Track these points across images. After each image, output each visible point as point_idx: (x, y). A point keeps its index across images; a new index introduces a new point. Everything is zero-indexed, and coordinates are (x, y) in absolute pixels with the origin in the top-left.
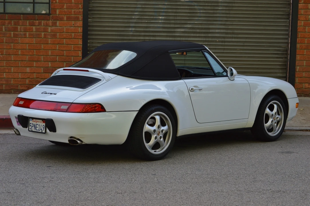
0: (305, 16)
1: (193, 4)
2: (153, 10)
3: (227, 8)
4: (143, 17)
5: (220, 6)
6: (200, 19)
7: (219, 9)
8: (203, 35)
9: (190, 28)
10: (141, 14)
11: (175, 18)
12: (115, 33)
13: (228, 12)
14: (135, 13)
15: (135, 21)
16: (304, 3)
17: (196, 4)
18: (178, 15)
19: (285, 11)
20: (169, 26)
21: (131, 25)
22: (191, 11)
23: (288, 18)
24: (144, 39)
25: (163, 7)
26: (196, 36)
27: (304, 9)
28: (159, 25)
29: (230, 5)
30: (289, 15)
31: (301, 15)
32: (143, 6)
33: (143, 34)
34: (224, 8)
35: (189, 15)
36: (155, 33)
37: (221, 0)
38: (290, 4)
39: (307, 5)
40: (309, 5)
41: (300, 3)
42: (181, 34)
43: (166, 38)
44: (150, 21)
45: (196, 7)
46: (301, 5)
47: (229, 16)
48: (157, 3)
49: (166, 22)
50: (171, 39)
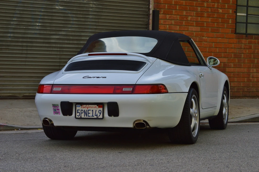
0: (164, 25)
1: (67, 12)
2: (30, 17)
3: (96, 17)
4: (21, 23)
5: (91, 15)
6: (73, 26)
7: (90, 17)
8: (75, 42)
9: (65, 35)
10: (19, 20)
11: (51, 25)
13: (97, 21)
14: (14, 19)
15: (14, 27)
16: (163, 14)
17: (69, 12)
18: (53, 22)
20: (45, 32)
21: (10, 31)
22: (65, 19)
23: (147, 28)
24: (22, 45)
25: (40, 14)
26: (70, 43)
27: (163, 19)
28: (36, 32)
29: (99, 14)
30: (148, 24)
31: (161, 25)
32: (22, 12)
33: (21, 40)
34: (94, 17)
35: (63, 22)
36: (32, 40)
37: (91, 9)
38: (148, 15)
39: (166, 16)
40: (167, 15)
41: (160, 13)
42: (56, 40)
43: (43, 44)
44: (28, 28)
45: (70, 15)
46: (161, 16)
47: (97, 24)
48: (34, 10)
49: (43, 28)
50: (47, 45)
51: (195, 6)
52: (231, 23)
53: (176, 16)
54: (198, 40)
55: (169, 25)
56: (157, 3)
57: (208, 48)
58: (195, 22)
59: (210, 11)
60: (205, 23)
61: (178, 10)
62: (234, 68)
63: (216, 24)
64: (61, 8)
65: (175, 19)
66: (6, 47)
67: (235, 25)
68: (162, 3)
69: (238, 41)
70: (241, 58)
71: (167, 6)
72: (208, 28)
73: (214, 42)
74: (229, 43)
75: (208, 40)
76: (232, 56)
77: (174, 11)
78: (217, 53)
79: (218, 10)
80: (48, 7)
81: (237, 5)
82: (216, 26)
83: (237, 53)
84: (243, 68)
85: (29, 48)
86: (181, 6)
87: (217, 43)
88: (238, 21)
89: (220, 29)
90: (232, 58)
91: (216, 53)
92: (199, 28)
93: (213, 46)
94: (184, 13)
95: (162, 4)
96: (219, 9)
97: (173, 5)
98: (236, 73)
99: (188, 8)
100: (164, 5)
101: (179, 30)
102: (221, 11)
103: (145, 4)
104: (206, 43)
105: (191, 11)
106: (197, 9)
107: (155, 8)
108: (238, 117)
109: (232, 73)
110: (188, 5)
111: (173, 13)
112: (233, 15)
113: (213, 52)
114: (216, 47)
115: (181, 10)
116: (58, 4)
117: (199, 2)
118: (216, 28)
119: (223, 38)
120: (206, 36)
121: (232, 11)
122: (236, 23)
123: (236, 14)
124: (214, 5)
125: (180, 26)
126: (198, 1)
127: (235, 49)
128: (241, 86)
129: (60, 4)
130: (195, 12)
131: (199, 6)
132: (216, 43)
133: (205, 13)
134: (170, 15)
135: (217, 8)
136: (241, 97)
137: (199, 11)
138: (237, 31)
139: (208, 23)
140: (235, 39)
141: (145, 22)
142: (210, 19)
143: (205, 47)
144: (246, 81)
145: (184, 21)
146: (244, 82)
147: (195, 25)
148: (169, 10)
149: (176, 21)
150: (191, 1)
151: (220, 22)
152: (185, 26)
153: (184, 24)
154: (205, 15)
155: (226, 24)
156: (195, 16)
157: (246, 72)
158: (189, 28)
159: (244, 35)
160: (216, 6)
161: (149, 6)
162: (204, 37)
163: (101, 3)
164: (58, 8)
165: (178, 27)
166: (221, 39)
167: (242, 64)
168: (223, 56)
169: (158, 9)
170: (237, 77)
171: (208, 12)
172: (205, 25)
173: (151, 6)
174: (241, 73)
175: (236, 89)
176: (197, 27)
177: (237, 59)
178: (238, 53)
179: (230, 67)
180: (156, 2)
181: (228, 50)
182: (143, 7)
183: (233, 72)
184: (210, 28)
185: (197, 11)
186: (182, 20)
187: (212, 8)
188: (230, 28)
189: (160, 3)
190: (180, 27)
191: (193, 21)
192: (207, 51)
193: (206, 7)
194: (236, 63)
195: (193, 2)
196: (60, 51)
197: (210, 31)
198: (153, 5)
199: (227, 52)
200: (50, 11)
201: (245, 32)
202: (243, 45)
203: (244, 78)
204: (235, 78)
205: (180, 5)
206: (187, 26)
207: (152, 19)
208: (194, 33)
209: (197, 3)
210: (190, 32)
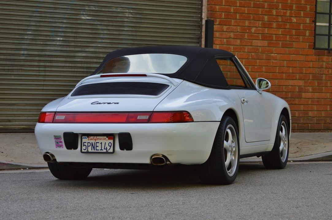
0: (220, 39)
1: (95, 23)
2: (49, 29)
3: (134, 29)
4: (37, 38)
5: (126, 26)
6: (104, 41)
7: (125, 29)
9: (92, 52)
10: (35, 33)
11: (76, 40)
12: (3, 56)
13: (134, 34)
14: (28, 33)
15: (28, 42)
16: (219, 25)
17: (99, 23)
18: (78, 35)
19: (195, 34)
20: (68, 49)
21: (23, 47)
22: (93, 32)
23: (198, 43)
24: (38, 65)
25: (61, 26)
26: (100, 62)
27: (219, 31)
28: (56, 48)
29: (137, 25)
30: (200, 38)
31: (216, 39)
32: (38, 24)
33: (37, 58)
34: (131, 29)
35: (91, 36)
36: (51, 58)
37: (127, 20)
38: (200, 26)
39: (223, 27)
40: (225, 26)
41: (215, 24)
42: (82, 59)
43: (65, 64)
44: (46, 43)
45: (99, 27)
46: (216, 27)
47: (135, 38)
48: (54, 20)
49: (65, 44)
50: (71, 65)
51: (261, 15)
52: (309, 36)
53: (235, 27)
54: (264, 58)
55: (227, 39)
56: (211, 11)
57: (277, 68)
58: (260, 35)
59: (280, 21)
60: (274, 36)
61: (238, 20)
62: (312, 92)
63: (288, 36)
64: (88, 18)
65: (235, 31)
66: (19, 68)
67: (314, 38)
68: (218, 10)
69: (318, 59)
70: (322, 80)
71: (224, 14)
72: (277, 42)
73: (286, 61)
74: (306, 61)
75: (278, 57)
76: (310, 78)
77: (233, 20)
78: (291, 74)
79: (291, 20)
80: (72, 17)
81: (316, 13)
82: (288, 40)
83: (316, 74)
84: (325, 93)
85: (47, 69)
86: (243, 14)
87: (290, 61)
88: (317, 32)
89: (294, 43)
90: (310, 81)
91: (288, 74)
92: (267, 42)
93: (285, 65)
94: (247, 23)
95: (218, 13)
96: (293, 18)
97: (232, 13)
98: (315, 99)
99: (252, 17)
100: (220, 13)
101: (240, 45)
102: (294, 20)
103: (196, 12)
104: (275, 61)
105: (255, 20)
106: (263, 18)
107: (209, 18)
108: (309, 155)
109: (310, 100)
110: (251, 13)
111: (232, 24)
112: (311, 25)
113: (284, 73)
114: (289, 67)
115: (242, 20)
116: (84, 13)
117: (267, 9)
118: (288, 42)
119: (298, 54)
120: (275, 53)
121: (310, 20)
122: (315, 35)
123: (315, 24)
124: (286, 13)
125: (241, 40)
126: (265, 8)
127: (314, 68)
128: (323, 116)
129: (86, 13)
130: (261, 22)
131: (266, 15)
132: (288, 61)
133: (273, 23)
134: (229, 26)
135: (290, 16)
136: (321, 130)
137: (266, 20)
138: (317, 46)
139: (278, 35)
140: (314, 56)
141: (196, 34)
142: (281, 30)
143: (275, 66)
144: (328, 110)
145: (247, 34)
146: (327, 110)
147: (261, 39)
148: (227, 19)
149: (235, 33)
150: (255, 8)
151: (294, 34)
152: (248, 40)
153: (246, 37)
154: (274, 25)
155: (301, 37)
156: (261, 27)
157: (329, 98)
158: (253, 42)
159: (326, 51)
160: (288, 14)
161: (202, 15)
162: (272, 53)
163: (140, 12)
164: (85, 18)
165: (239, 41)
166: (295, 55)
167: (324, 88)
168: (297, 78)
169: (212, 19)
170: (317, 105)
171: (278, 22)
172: (274, 39)
173: (204, 16)
174: (323, 100)
175: (315, 120)
176: (263, 41)
177: (316, 81)
178: (318, 74)
179: (307, 91)
180: (209, 10)
181: (304, 70)
182: (193, 16)
183: (312, 98)
184: (280, 42)
185: (263, 21)
186: (244, 33)
187: (283, 17)
188: (307, 42)
189: (215, 11)
190: (241, 42)
191: (258, 33)
192: (277, 72)
193: (276, 15)
194: (315, 87)
195: (258, 9)
196: (87, 72)
197: (280, 46)
198: (206, 14)
199: (303, 73)
200: (74, 22)
201: (327, 47)
202: (324, 63)
203: (326, 106)
204: (314, 106)
205: (240, 13)
206: (251, 39)
207: (205, 32)
208: (259, 49)
209: (264, 10)
210: (255, 47)
